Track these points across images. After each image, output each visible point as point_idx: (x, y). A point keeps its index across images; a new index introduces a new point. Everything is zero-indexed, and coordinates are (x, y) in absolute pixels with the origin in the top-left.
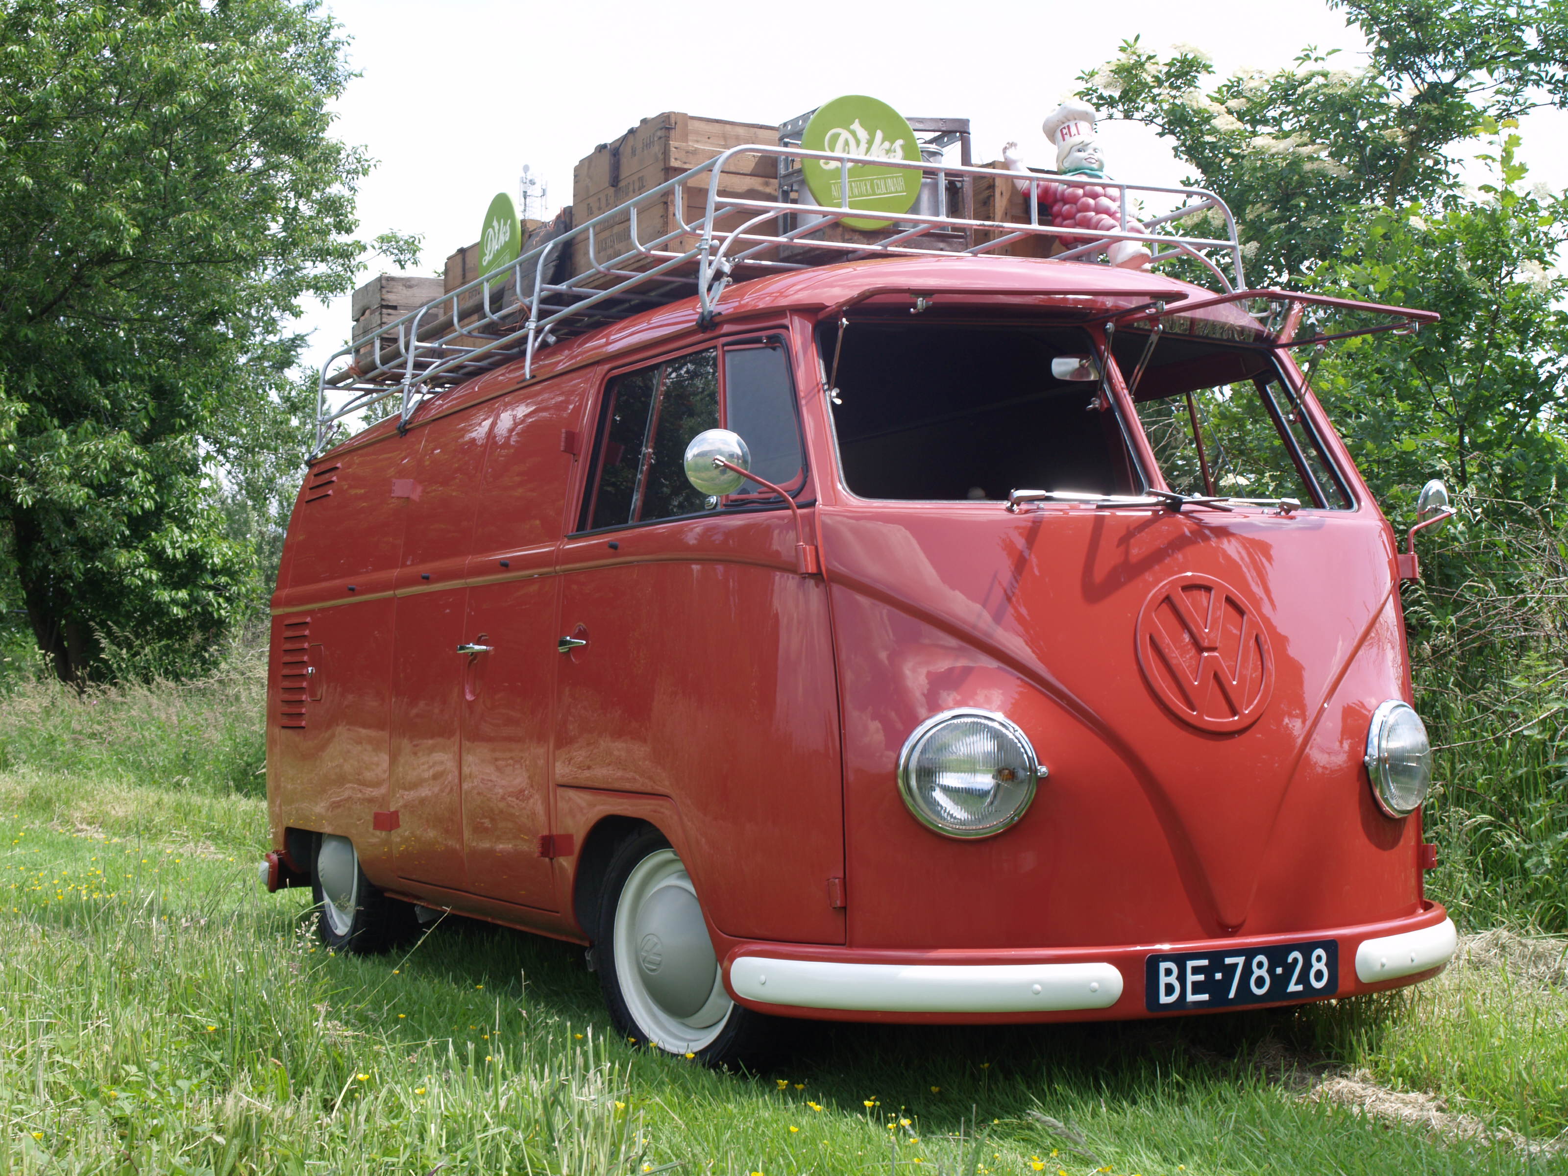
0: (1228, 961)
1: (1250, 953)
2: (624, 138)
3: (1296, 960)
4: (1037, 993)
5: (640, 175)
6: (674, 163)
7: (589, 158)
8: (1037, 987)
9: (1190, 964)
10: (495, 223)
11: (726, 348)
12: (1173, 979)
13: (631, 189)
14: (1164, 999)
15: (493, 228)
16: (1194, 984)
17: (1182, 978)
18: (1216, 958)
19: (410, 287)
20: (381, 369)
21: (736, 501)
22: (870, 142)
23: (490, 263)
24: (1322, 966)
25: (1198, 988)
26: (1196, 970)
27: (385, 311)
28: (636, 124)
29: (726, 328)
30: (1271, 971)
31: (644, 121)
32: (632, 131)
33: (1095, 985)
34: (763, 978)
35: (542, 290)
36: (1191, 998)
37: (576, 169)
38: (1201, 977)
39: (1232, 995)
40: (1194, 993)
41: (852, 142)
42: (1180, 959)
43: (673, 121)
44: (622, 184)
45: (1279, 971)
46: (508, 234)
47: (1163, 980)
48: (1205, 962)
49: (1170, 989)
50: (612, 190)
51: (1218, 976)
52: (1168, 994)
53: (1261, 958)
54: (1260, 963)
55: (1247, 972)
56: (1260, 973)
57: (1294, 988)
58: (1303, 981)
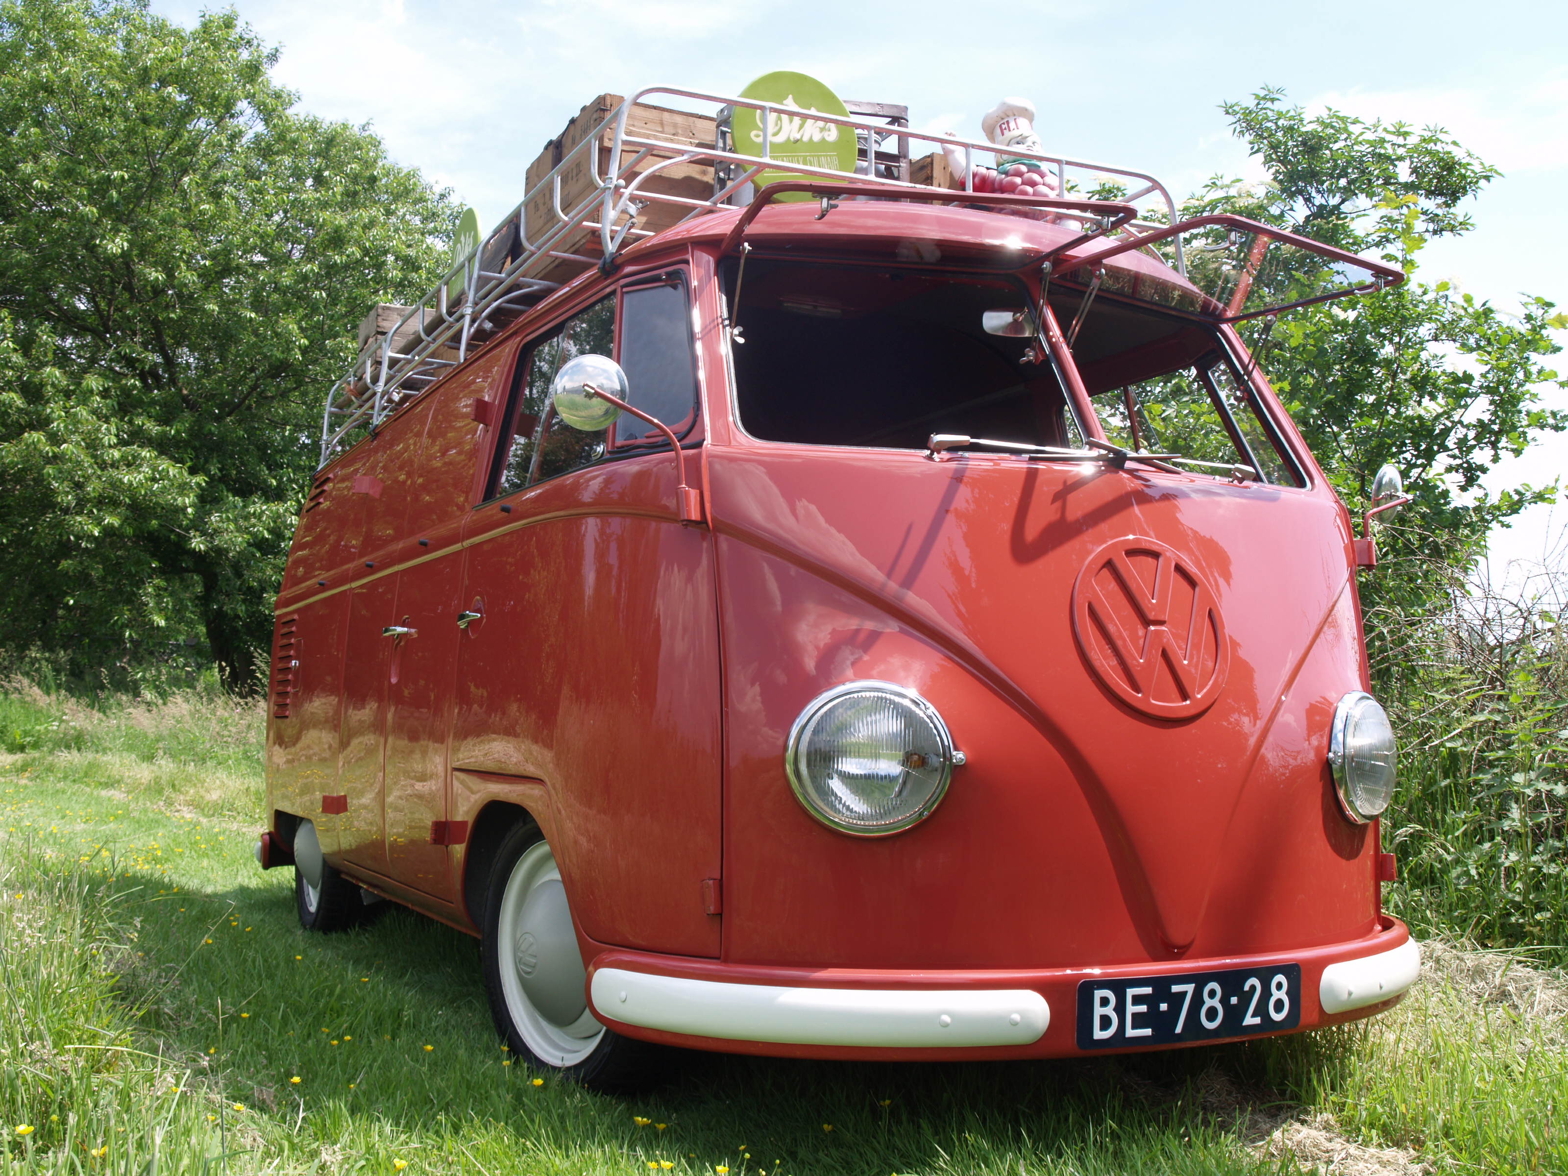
0: (1175, 989)
1: (1200, 979)
2: (567, 130)
3: (1253, 988)
4: (946, 1025)
5: (578, 160)
6: (608, 143)
7: (539, 159)
8: (946, 1019)
9: (1131, 992)
10: (462, 237)
11: (625, 290)
12: (1109, 1011)
14: (1099, 1034)
15: (461, 243)
16: (1135, 1015)
17: (1120, 1009)
18: (1161, 985)
21: (622, 447)
24: (1282, 995)
25: (1139, 1021)
26: (1137, 1000)
28: (576, 114)
29: (629, 269)
30: (1224, 1001)
31: (584, 109)
32: (573, 121)
33: (1016, 1017)
34: (623, 995)
36: (1130, 1032)
37: (528, 172)
38: (1143, 1008)
39: (1178, 1030)
40: (1134, 1027)
42: (1119, 987)
43: (608, 102)
45: (1234, 1000)
47: (1098, 1011)
48: (1148, 990)
49: (1106, 1022)
51: (1164, 1007)
52: (1104, 1028)
53: (1214, 985)
54: (1212, 992)
55: (1197, 1002)
56: (1212, 1003)
57: (1250, 1021)
58: (1261, 1013)
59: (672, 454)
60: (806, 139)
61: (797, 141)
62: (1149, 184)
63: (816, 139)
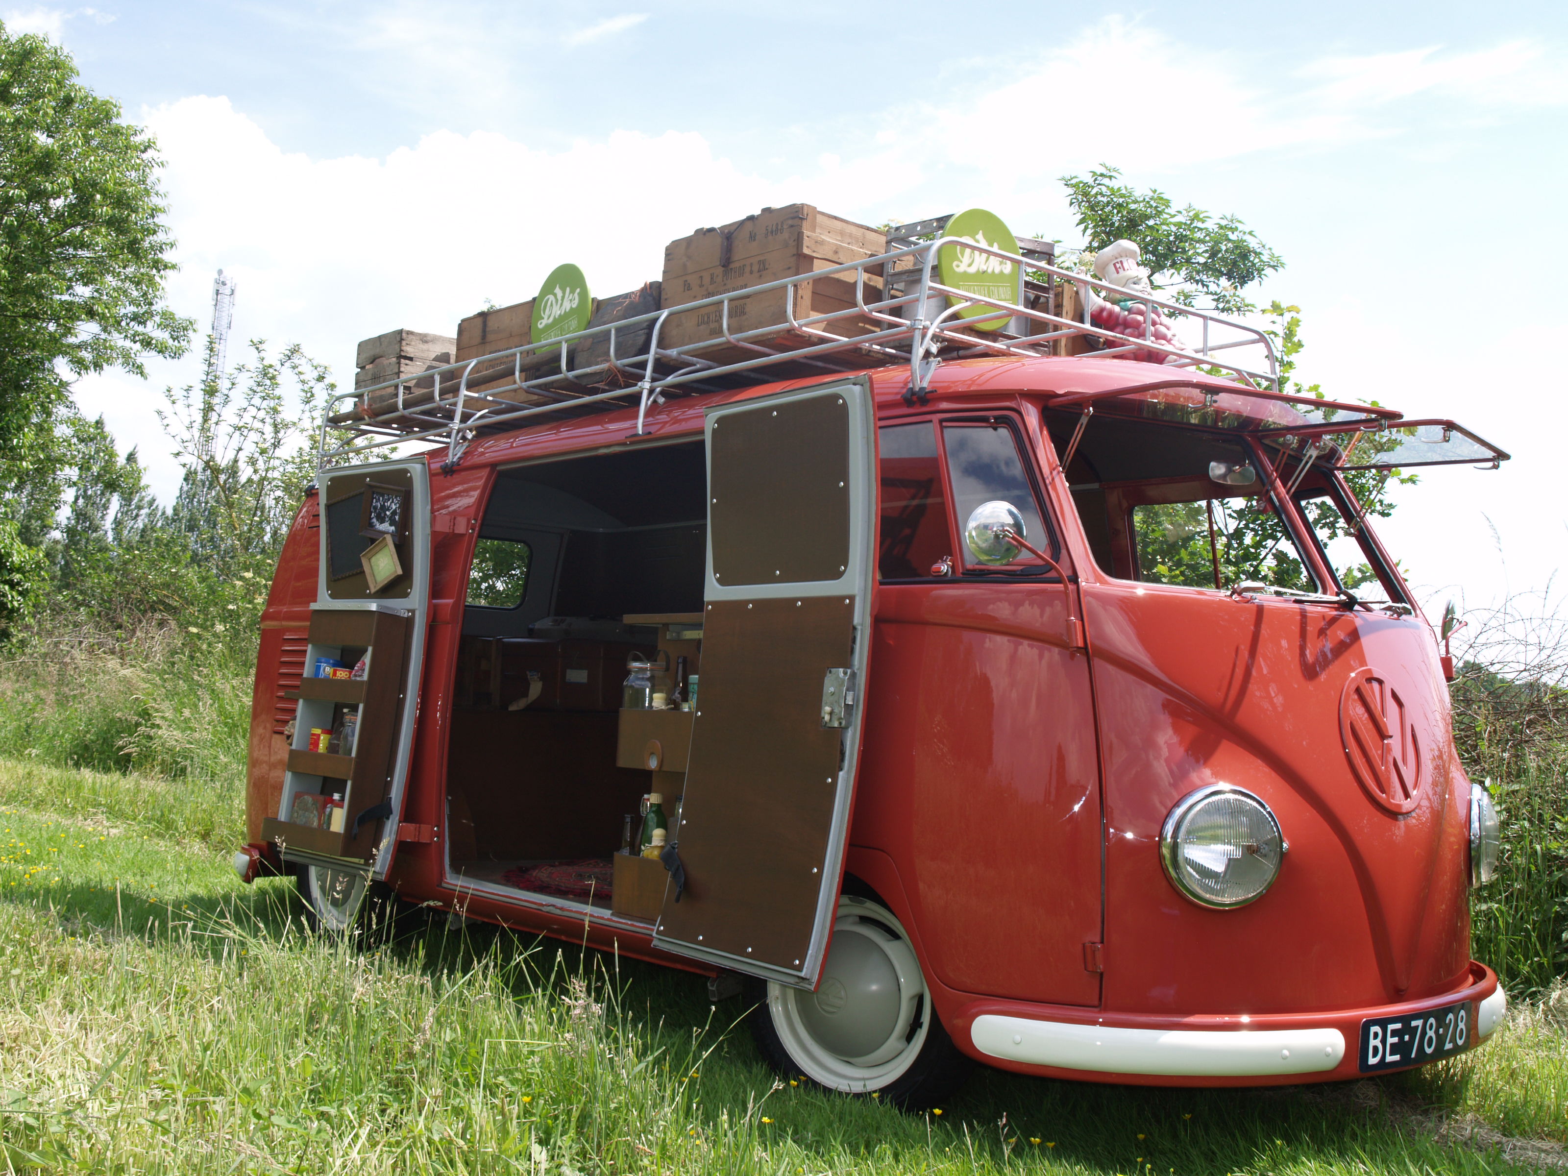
0: (1414, 1023)
1: (1423, 1015)
2: (742, 223)
3: (1450, 1020)
4: (1285, 1058)
5: (761, 258)
6: (806, 251)
7: (688, 241)
8: (1286, 1052)
9: (1391, 1027)
10: (558, 291)
11: (944, 424)
12: (1377, 1042)
13: (747, 269)
14: (1372, 1061)
15: (555, 295)
16: (1392, 1045)
17: (1384, 1041)
18: (1405, 1019)
19: (426, 342)
20: (401, 411)
24: (1463, 1025)
25: (1394, 1049)
26: (1394, 1033)
27: (403, 361)
28: (757, 212)
29: (945, 405)
30: (1437, 1032)
31: (767, 211)
32: (751, 218)
33: (1329, 1050)
34: (1018, 1038)
35: (656, 353)
36: (1389, 1059)
38: (1395, 1040)
39: (1413, 1056)
40: (1391, 1054)
42: (1383, 1023)
43: (805, 212)
44: (732, 266)
45: (1441, 1031)
46: (577, 301)
47: (1373, 1043)
48: (1398, 1026)
49: (1376, 1051)
50: (721, 269)
51: (1407, 1038)
52: (1375, 1055)
53: (1432, 1020)
54: (1431, 1025)
55: (1424, 1033)
56: (1431, 1033)
57: (1448, 1046)
58: (1453, 1040)
59: (1060, 587)
60: (990, 271)
61: (984, 272)
62: (1256, 337)
63: (997, 271)
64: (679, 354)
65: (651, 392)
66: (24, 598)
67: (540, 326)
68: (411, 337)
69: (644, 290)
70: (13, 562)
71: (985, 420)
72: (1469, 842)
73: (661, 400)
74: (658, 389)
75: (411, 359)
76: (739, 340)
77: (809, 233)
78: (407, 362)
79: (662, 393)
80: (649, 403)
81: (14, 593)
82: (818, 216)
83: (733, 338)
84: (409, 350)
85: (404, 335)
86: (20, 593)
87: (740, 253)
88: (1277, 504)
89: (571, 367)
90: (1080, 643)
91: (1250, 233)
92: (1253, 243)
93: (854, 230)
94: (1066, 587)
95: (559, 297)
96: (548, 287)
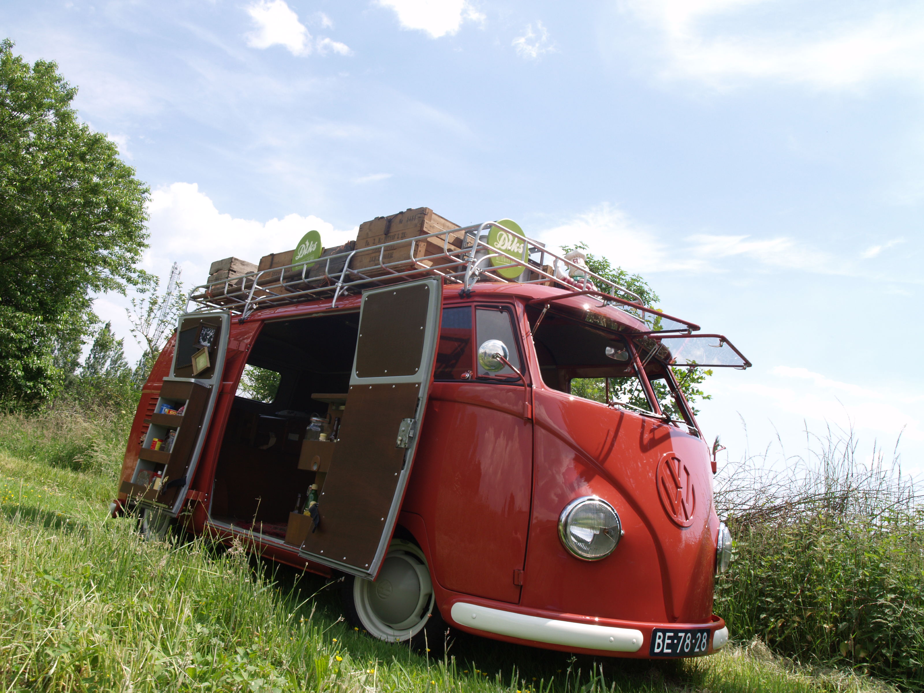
0: (680, 634)
1: (686, 631)
2: (397, 215)
3: (699, 637)
4: (611, 641)
5: (404, 231)
6: (425, 229)
7: (371, 223)
8: (612, 638)
9: (668, 634)
10: (307, 243)
11: (477, 307)
12: (660, 641)
13: (396, 237)
14: (657, 651)
15: (306, 245)
16: (667, 644)
17: (663, 641)
18: (676, 631)
19: (244, 265)
20: (226, 295)
21: (482, 377)
22: (513, 242)
23: (300, 260)
24: (705, 641)
25: (669, 646)
26: (669, 638)
27: (231, 272)
28: (404, 210)
29: (478, 299)
30: (691, 641)
31: (409, 210)
32: (401, 213)
33: (635, 640)
34: (474, 615)
35: (347, 271)
36: (666, 651)
38: (670, 641)
39: (678, 651)
40: (667, 649)
41: (507, 239)
42: (664, 631)
43: (427, 211)
44: (389, 235)
45: (694, 641)
46: (315, 248)
47: (658, 641)
48: (672, 634)
49: (659, 646)
50: (384, 236)
51: (675, 641)
52: (658, 648)
53: (689, 635)
54: (689, 637)
55: (684, 641)
56: (688, 641)
57: (697, 650)
58: (699, 647)
59: (523, 388)
60: (512, 250)
61: (509, 250)
63: (516, 251)
64: (358, 272)
65: (342, 288)
66: (50, 392)
67: (296, 259)
68: (236, 261)
69: (346, 244)
70: (47, 374)
71: (497, 307)
72: (717, 550)
73: (346, 293)
74: (345, 287)
75: (235, 272)
76: (386, 267)
77: (427, 222)
78: (233, 273)
79: (347, 290)
80: (340, 293)
81: (45, 389)
82: (433, 215)
83: (384, 266)
84: (235, 267)
85: (233, 260)
86: (48, 390)
87: (394, 229)
88: (637, 369)
89: (306, 277)
90: (530, 416)
91: (646, 283)
92: (646, 288)
93: (450, 225)
94: (525, 389)
95: (307, 246)
96: (303, 241)
